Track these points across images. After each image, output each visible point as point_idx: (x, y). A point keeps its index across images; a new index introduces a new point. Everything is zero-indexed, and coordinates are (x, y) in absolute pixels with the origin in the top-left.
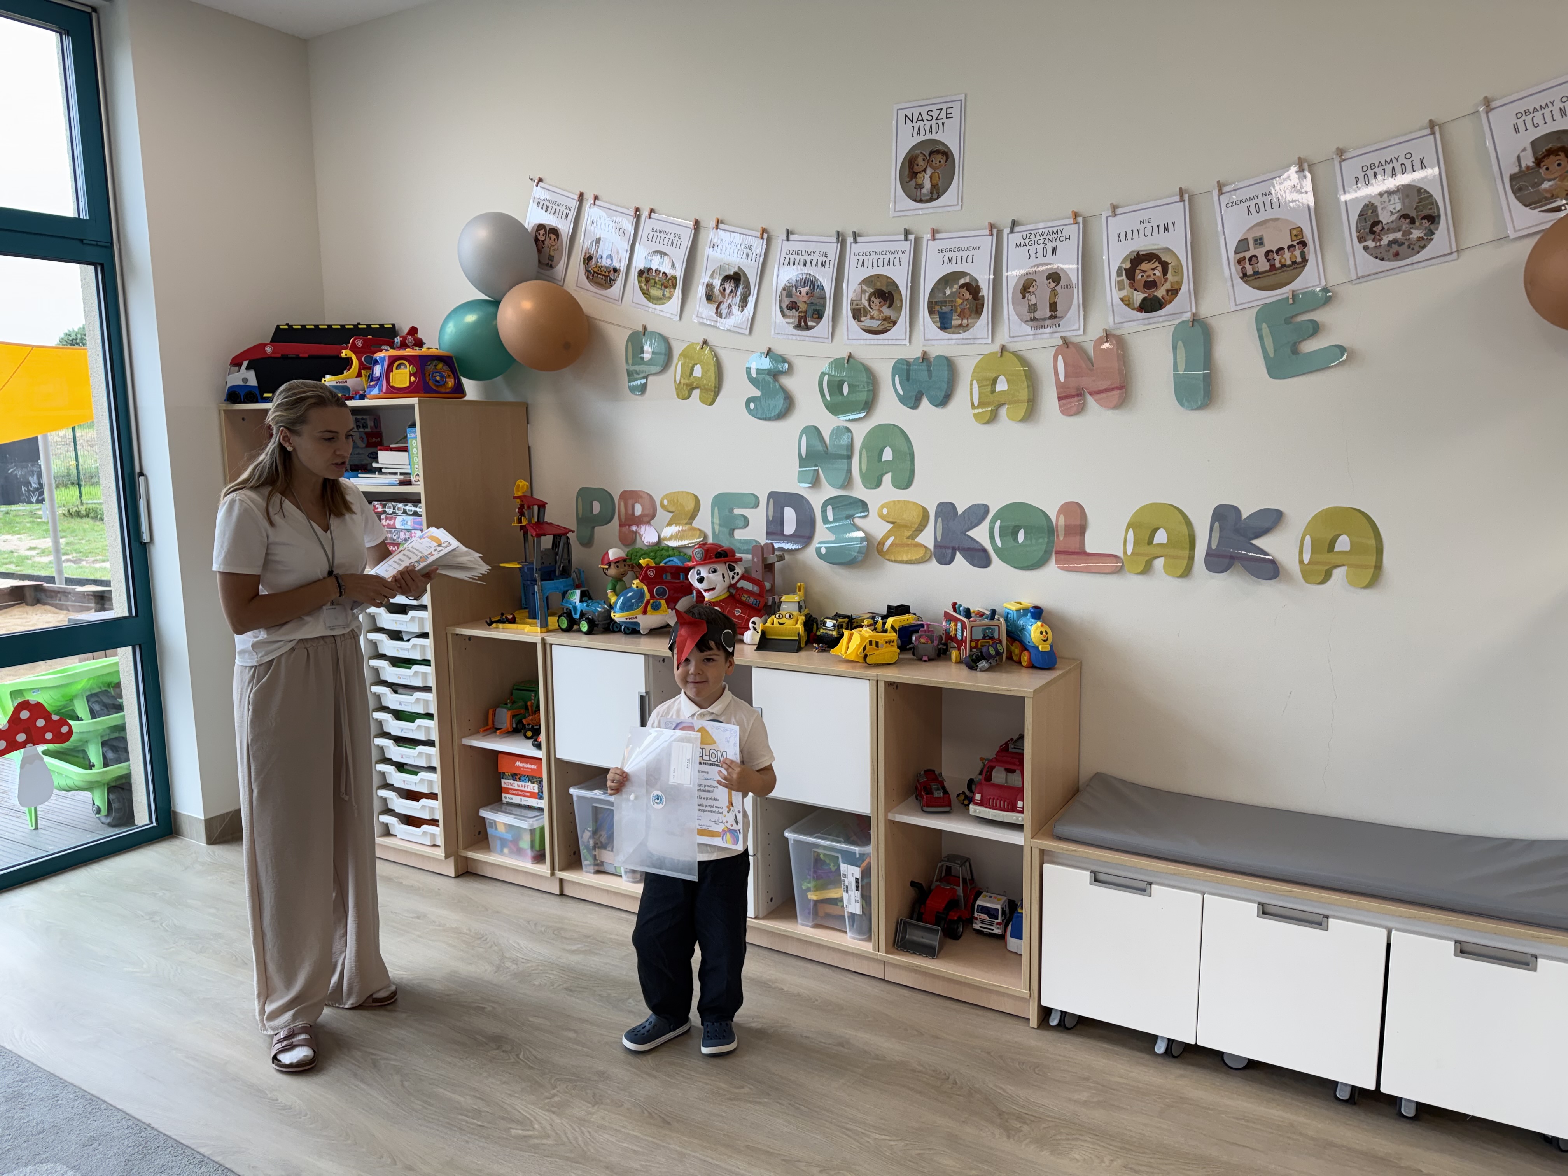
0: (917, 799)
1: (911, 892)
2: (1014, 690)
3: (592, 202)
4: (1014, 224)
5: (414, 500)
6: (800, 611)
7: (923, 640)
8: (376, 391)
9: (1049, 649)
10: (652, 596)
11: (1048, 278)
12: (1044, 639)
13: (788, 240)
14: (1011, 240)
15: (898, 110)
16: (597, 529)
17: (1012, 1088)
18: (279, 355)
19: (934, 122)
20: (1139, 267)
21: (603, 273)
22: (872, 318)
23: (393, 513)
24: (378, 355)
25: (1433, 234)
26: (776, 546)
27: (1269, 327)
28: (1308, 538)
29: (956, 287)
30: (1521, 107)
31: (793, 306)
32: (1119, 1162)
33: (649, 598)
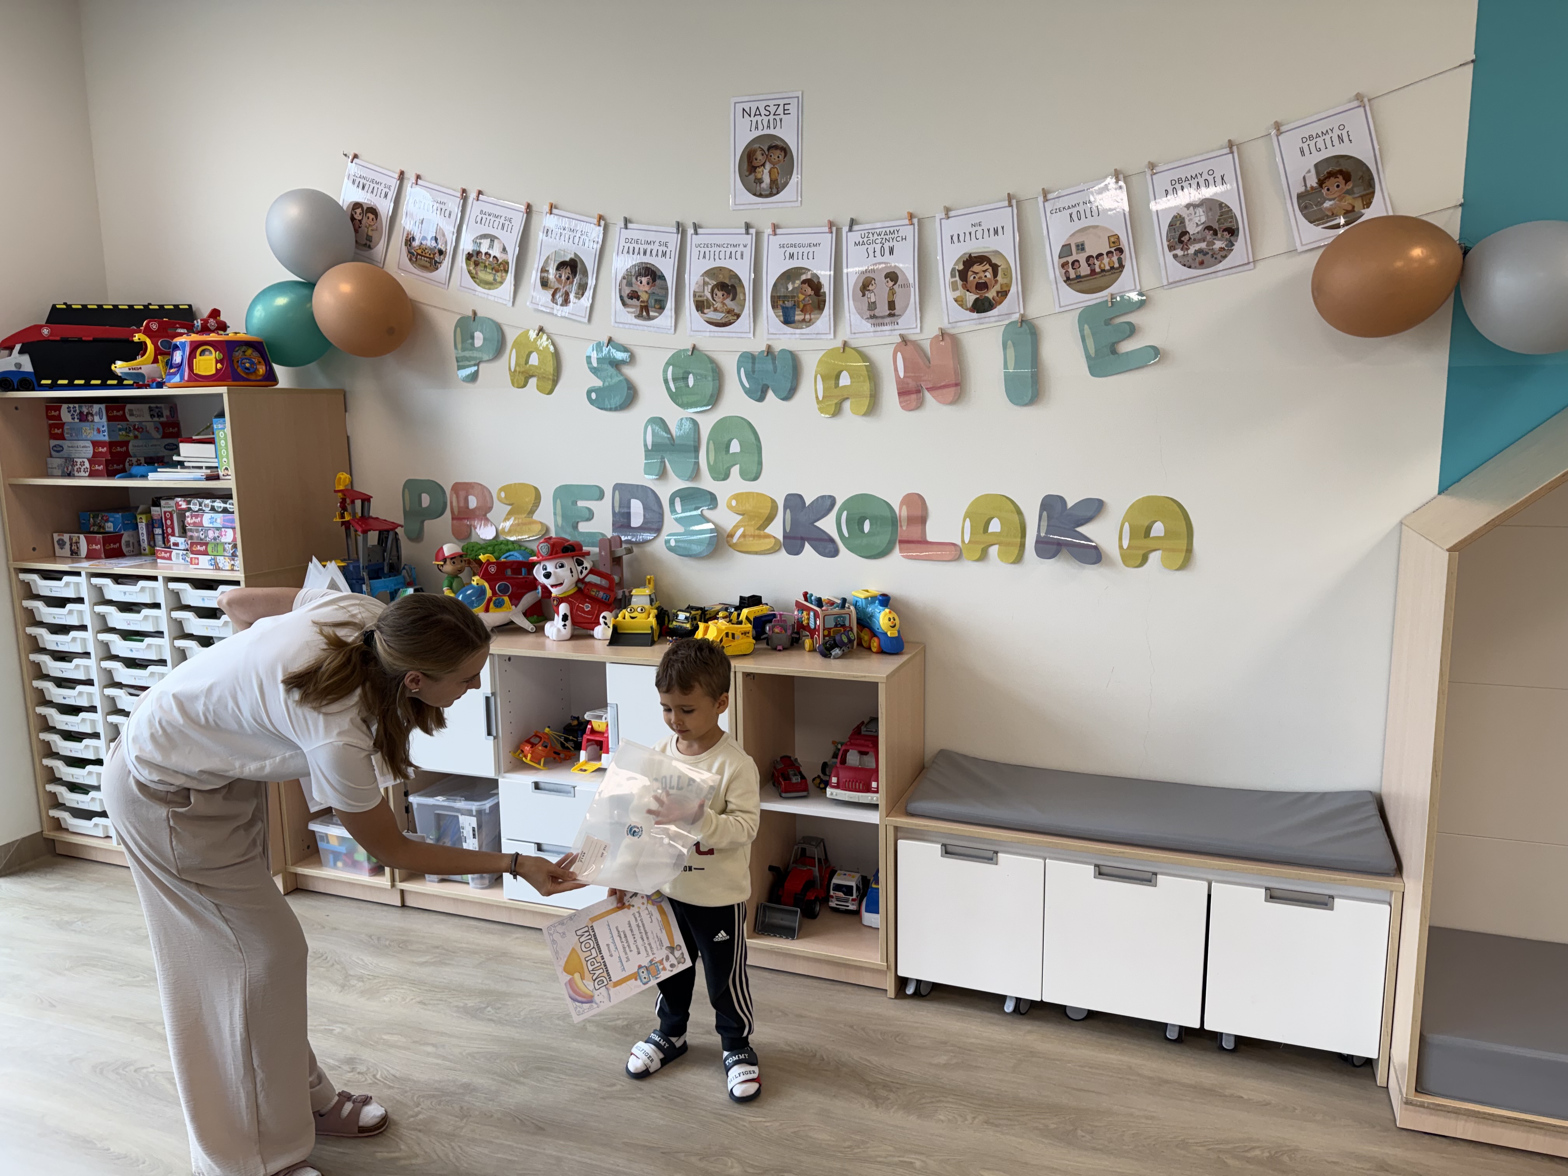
0: (774, 785)
1: (768, 876)
2: (869, 677)
3: (414, 181)
4: (853, 222)
5: (226, 496)
6: (651, 604)
7: (777, 630)
8: (177, 379)
9: (896, 635)
10: (494, 593)
11: (886, 276)
12: (892, 625)
13: (626, 228)
14: (850, 239)
15: (735, 103)
16: (427, 523)
17: (876, 1059)
18: (58, 338)
19: (771, 117)
20: (971, 269)
21: (428, 255)
22: (715, 310)
23: (200, 510)
24: (178, 340)
25: (1233, 245)
26: (623, 538)
27: (1090, 328)
28: (1127, 525)
29: (798, 283)
30: (1306, 132)
31: (634, 295)
32: (981, 1118)
33: (491, 595)
